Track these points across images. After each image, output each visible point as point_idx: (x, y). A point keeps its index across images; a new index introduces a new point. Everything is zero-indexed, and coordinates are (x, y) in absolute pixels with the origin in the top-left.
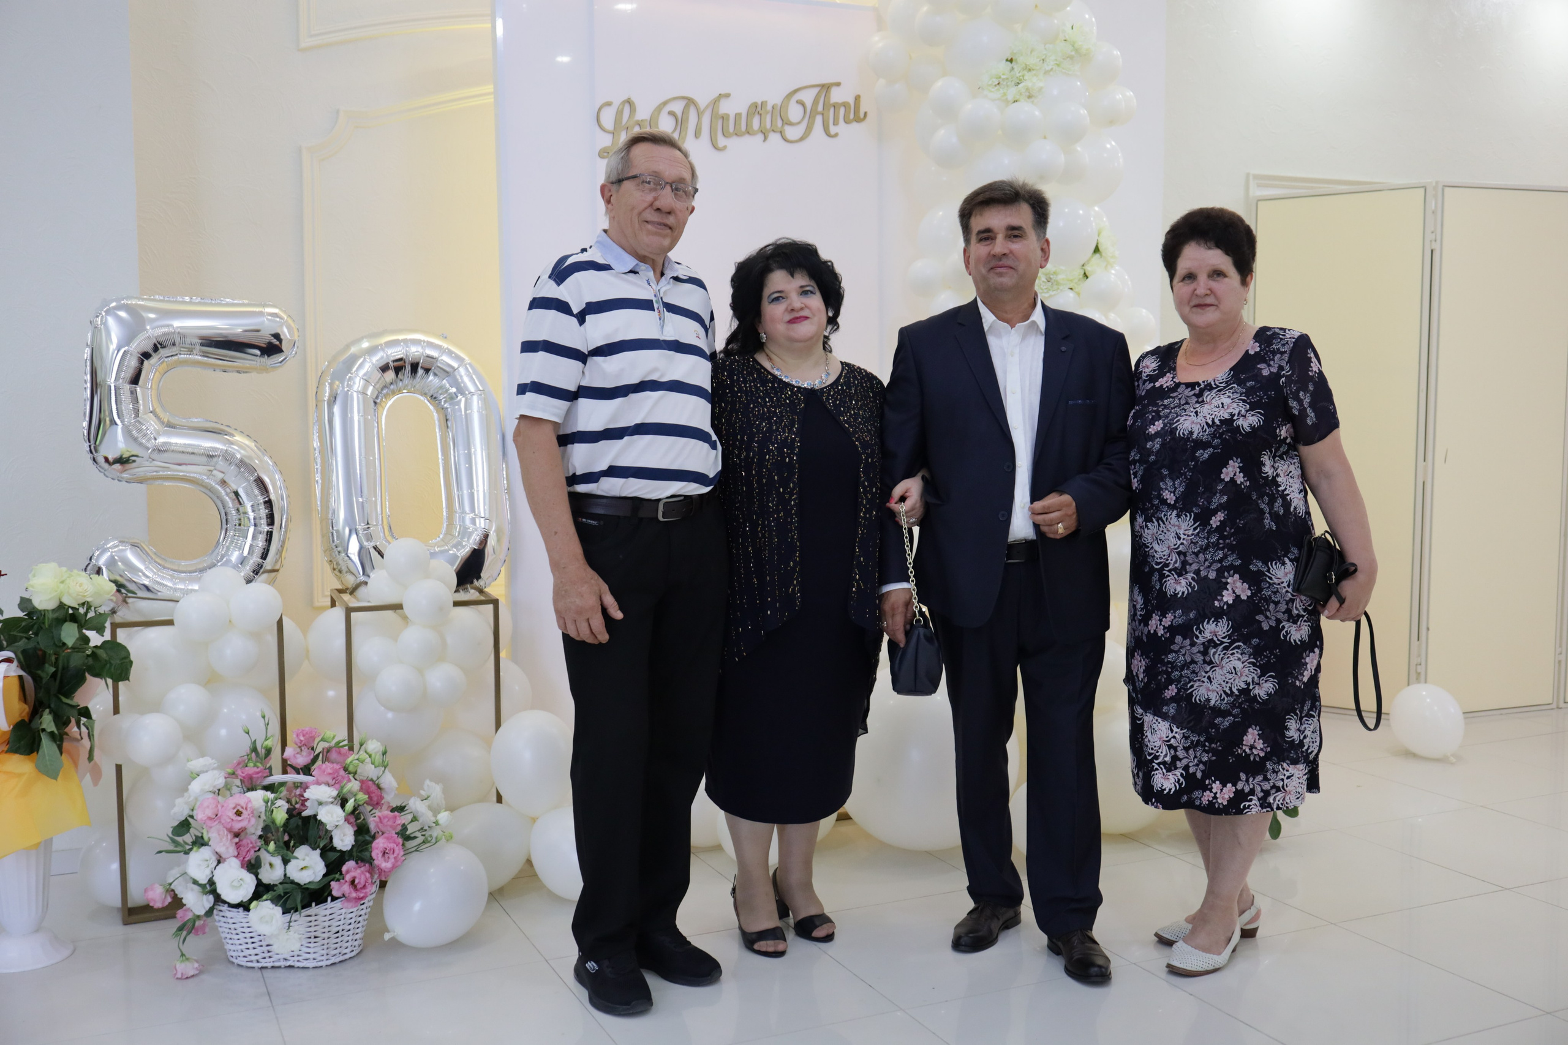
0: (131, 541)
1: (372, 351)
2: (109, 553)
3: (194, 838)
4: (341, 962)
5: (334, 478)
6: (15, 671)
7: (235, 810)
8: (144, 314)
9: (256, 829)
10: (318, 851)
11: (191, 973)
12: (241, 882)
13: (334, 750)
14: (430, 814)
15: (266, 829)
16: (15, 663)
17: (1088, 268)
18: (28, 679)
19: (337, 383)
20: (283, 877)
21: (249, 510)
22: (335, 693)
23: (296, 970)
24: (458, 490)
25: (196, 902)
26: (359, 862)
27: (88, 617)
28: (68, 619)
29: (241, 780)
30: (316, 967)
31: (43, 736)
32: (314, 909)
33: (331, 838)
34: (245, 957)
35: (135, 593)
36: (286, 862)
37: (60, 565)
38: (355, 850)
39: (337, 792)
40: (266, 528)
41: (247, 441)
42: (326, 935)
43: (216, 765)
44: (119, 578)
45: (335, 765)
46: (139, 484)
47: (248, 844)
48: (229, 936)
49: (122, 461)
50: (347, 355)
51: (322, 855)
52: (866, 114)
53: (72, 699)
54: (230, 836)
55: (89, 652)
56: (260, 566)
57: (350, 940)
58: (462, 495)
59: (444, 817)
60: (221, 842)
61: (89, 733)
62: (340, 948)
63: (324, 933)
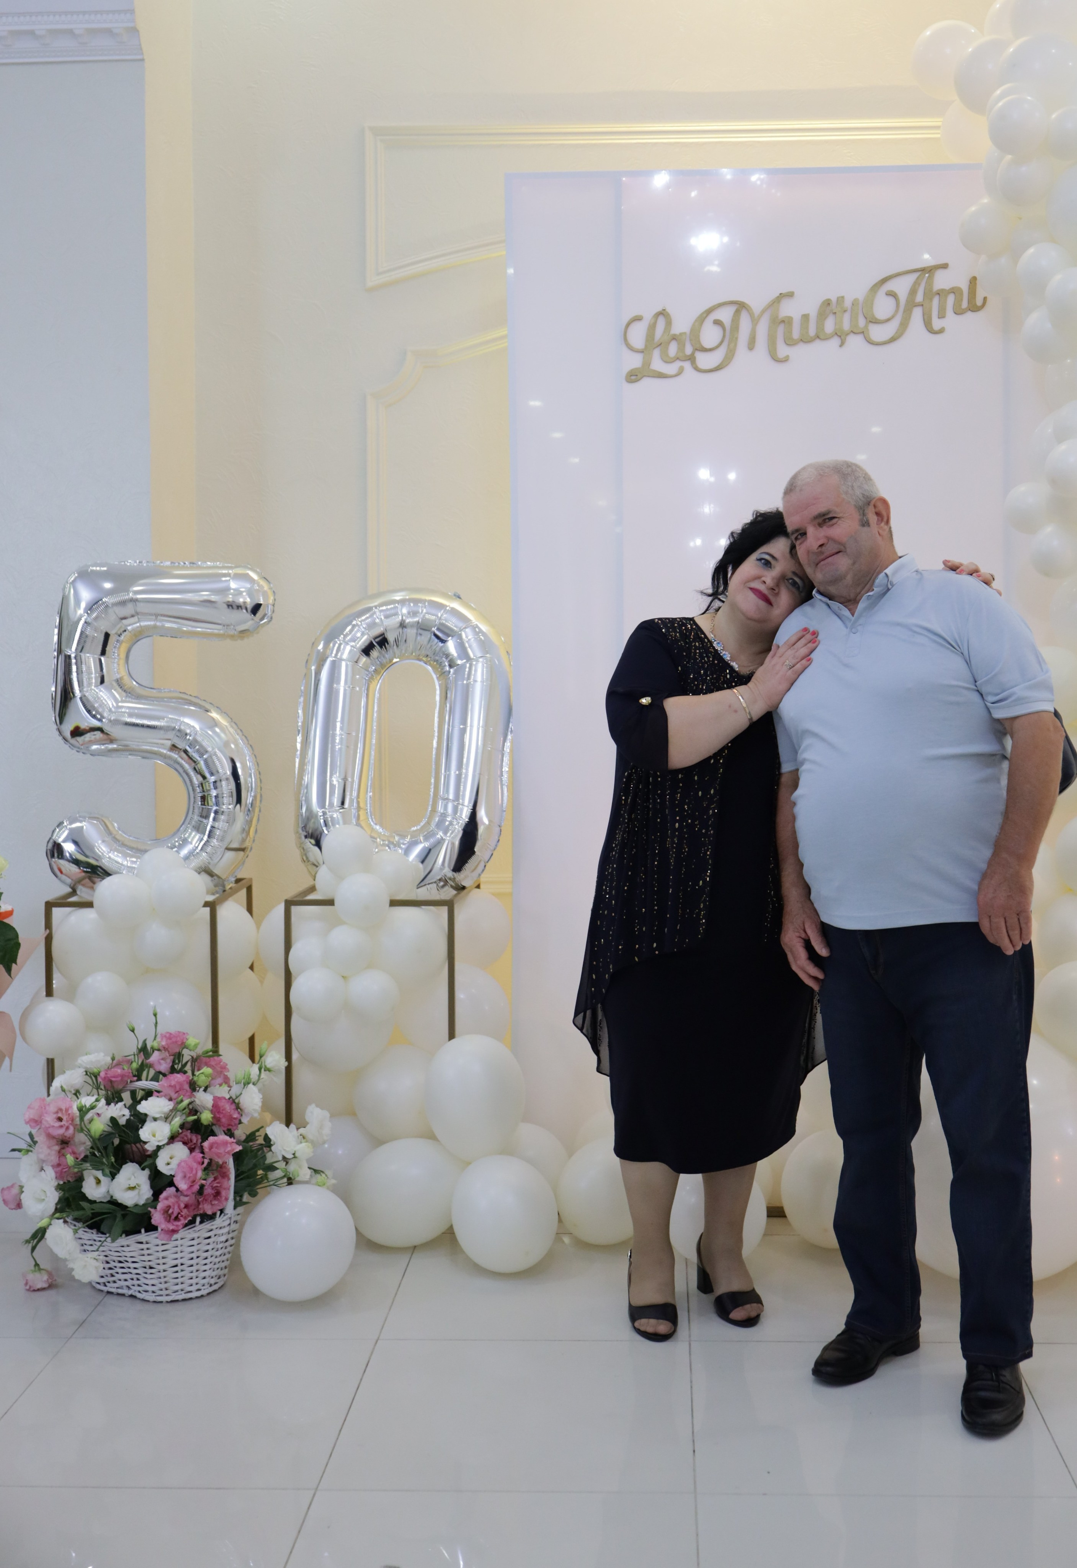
2: (67, 830)
4: (184, 1300)
7: (55, 1116)
9: (79, 1139)
10: (147, 1172)
12: (43, 1195)
20: (106, 1195)
24: (445, 771)
32: (143, 1236)
33: (154, 1159)
36: (112, 1179)
39: (173, 1108)
42: (162, 1267)
51: (149, 1178)
52: (985, 299)
54: (54, 1144)
60: (44, 1148)
62: (182, 1283)
63: (159, 1264)
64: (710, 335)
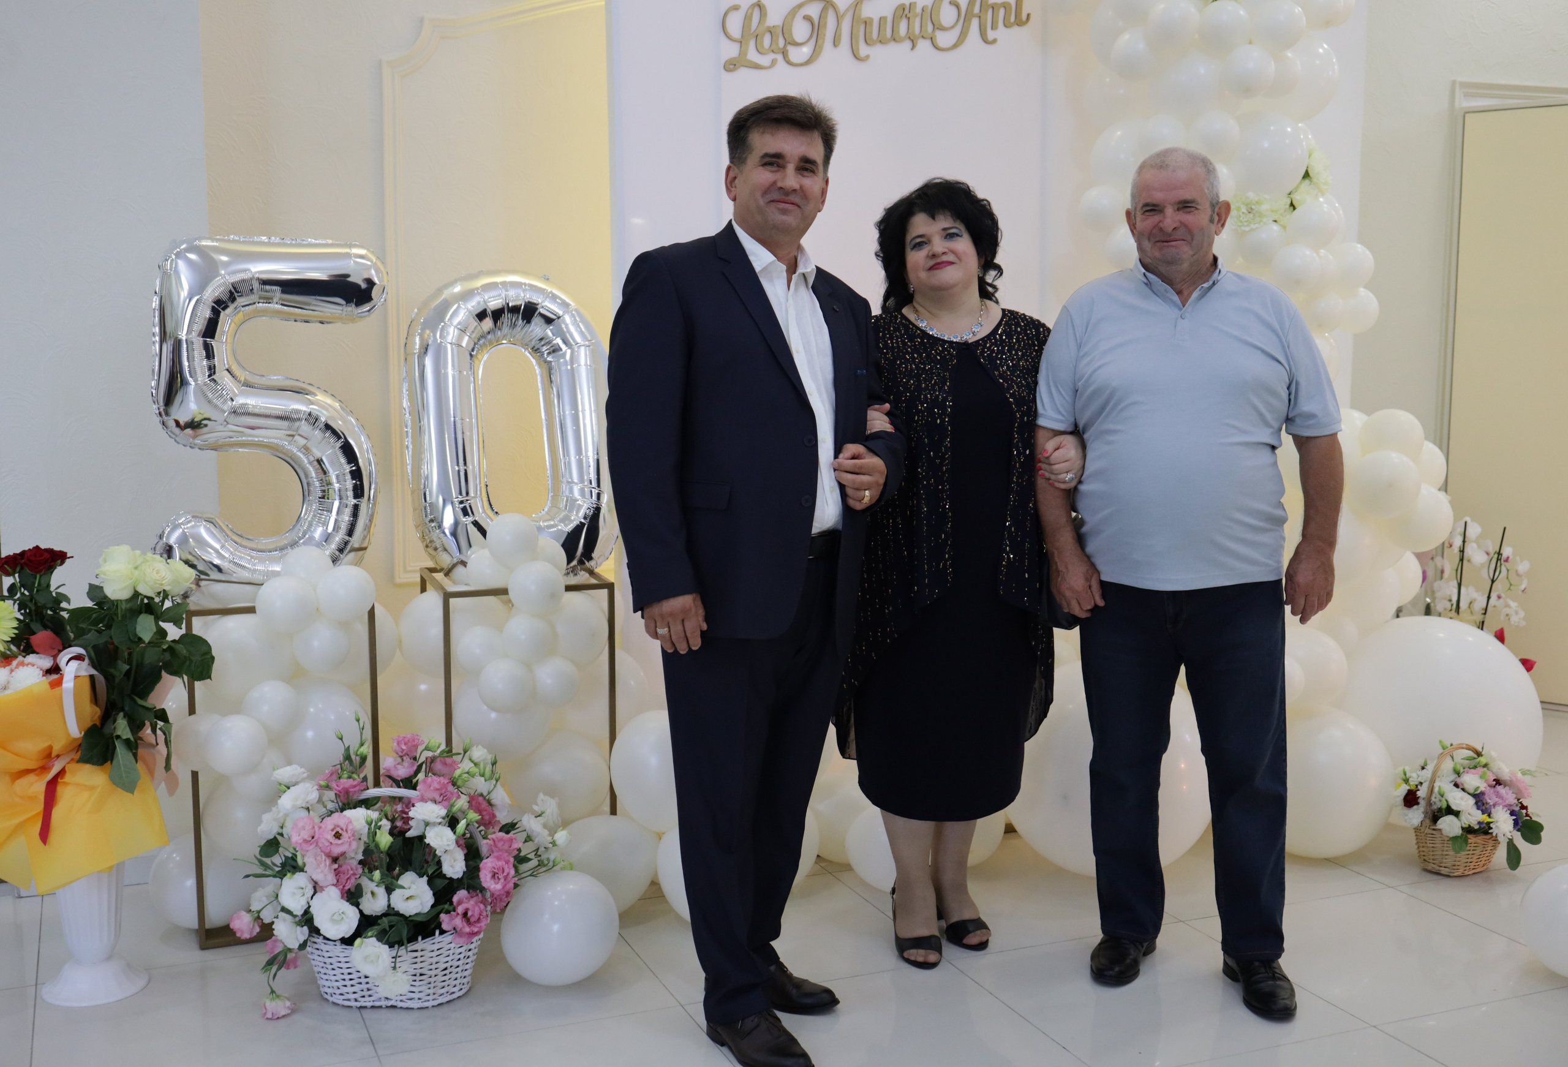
0: (204, 516)
1: (466, 296)
2: (181, 530)
3: (283, 858)
4: (448, 1002)
5: (426, 441)
6: (86, 670)
7: (334, 833)
8: (215, 256)
9: (356, 853)
10: (425, 878)
11: (283, 1013)
12: (343, 915)
13: (438, 760)
14: (546, 832)
15: (367, 852)
16: (87, 660)
17: (1297, 198)
18: (100, 679)
19: (428, 332)
20: (386, 909)
21: (334, 480)
22: (430, 687)
23: (399, 1010)
24: (564, 456)
25: (288, 934)
26: (471, 891)
27: (165, 607)
28: (143, 610)
29: (336, 794)
30: (422, 1008)
31: (117, 743)
32: (420, 944)
33: (439, 864)
34: (342, 994)
35: (207, 575)
36: (389, 890)
37: (133, 549)
38: (464, 877)
39: (446, 811)
40: (354, 501)
41: (329, 401)
42: (433, 973)
43: (305, 775)
44: (190, 558)
45: (442, 778)
46: (214, 451)
47: (348, 870)
48: (323, 971)
49: (194, 425)
50: (440, 300)
51: (430, 883)
52: (1028, 15)
53: (146, 701)
54: (328, 862)
55: (165, 647)
56: (346, 543)
57: (459, 978)
58: (569, 463)
59: (561, 836)
60: (318, 868)
61: (166, 739)
62: (448, 986)
63: (431, 970)
64: (800, 31)
